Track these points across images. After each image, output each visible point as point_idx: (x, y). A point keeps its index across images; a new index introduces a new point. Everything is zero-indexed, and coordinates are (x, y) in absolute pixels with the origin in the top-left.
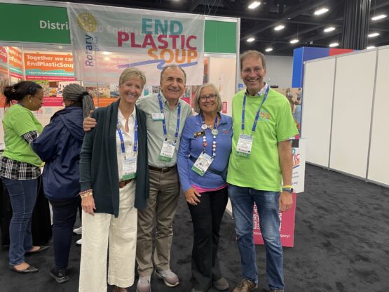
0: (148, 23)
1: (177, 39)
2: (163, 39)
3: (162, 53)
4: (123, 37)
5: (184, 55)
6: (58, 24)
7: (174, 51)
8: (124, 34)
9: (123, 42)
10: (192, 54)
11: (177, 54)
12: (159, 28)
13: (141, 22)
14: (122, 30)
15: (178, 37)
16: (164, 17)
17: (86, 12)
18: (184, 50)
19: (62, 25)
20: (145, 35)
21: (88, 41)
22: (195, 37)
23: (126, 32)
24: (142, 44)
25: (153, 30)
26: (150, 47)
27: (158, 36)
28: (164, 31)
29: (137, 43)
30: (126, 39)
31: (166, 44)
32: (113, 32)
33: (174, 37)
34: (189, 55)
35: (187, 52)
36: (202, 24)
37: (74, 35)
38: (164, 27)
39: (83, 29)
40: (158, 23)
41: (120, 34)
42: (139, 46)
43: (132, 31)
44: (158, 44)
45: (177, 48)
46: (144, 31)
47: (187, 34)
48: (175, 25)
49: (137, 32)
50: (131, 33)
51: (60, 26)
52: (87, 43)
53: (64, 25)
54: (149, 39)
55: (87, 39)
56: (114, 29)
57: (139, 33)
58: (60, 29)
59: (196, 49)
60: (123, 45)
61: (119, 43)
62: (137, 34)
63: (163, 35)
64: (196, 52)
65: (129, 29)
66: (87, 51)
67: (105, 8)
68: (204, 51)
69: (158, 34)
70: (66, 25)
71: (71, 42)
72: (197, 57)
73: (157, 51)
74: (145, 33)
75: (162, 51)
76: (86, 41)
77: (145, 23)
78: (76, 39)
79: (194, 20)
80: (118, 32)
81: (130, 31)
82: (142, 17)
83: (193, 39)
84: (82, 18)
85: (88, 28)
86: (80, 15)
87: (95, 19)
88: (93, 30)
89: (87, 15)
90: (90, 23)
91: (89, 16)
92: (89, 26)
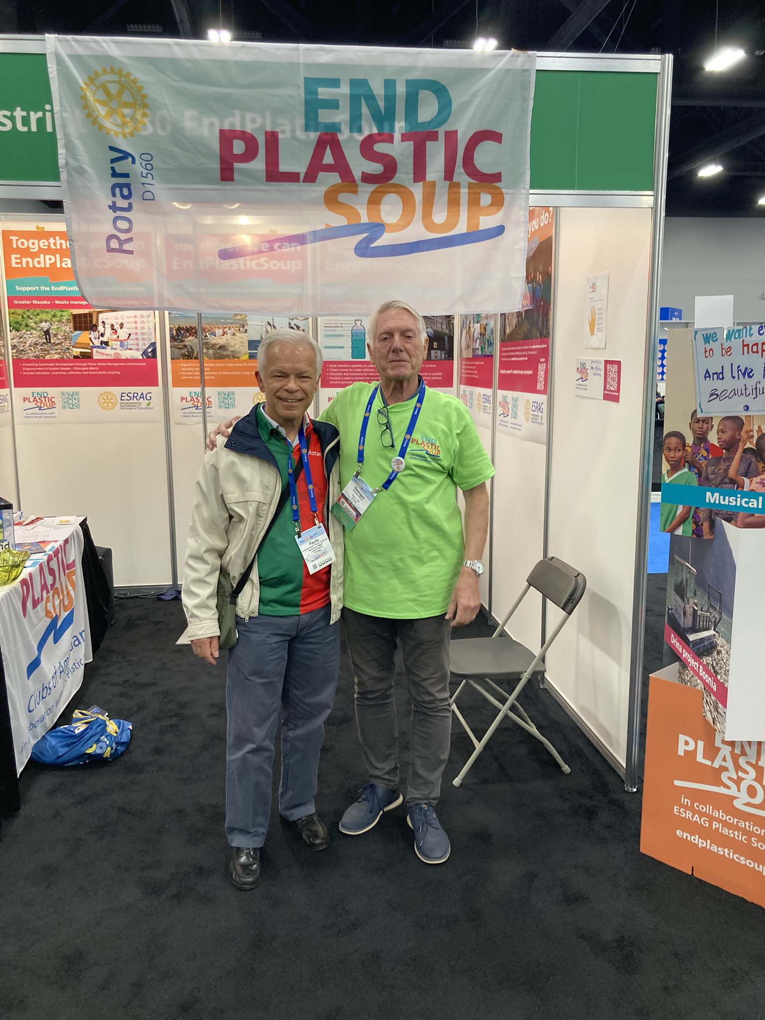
0: (324, 92)
1: (428, 143)
2: (380, 148)
3: (374, 201)
4: (239, 147)
5: (453, 203)
6: (19, 113)
7: (418, 191)
8: (243, 136)
9: (237, 165)
10: (486, 199)
11: (429, 201)
12: (365, 110)
13: (299, 94)
14: (234, 122)
15: (433, 136)
16: (383, 68)
17: (111, 65)
18: (454, 187)
19: (34, 116)
20: (314, 136)
21: (120, 167)
22: (496, 137)
23: (248, 129)
24: (301, 168)
25: (342, 117)
26: (330, 179)
27: (360, 138)
28: (384, 117)
29: (285, 166)
30: (250, 154)
31: (390, 166)
32: (205, 132)
33: (421, 139)
34: (474, 202)
35: (464, 191)
36: (525, 88)
37: (69, 146)
38: (381, 104)
39: (101, 127)
40: (360, 92)
41: (226, 137)
42: (292, 177)
43: (269, 128)
44: (359, 165)
45: (429, 177)
46: (311, 122)
47: (464, 127)
48: (424, 94)
49: (287, 128)
50: (266, 133)
51: (26, 121)
52: (114, 174)
53: (40, 114)
54: (328, 151)
55: (113, 161)
56: (206, 121)
57: (293, 131)
58: (25, 129)
59: (501, 181)
60: (236, 176)
61: (222, 170)
62: (288, 134)
63: (379, 134)
64: (499, 188)
65: (259, 120)
66: (114, 203)
67: (175, 48)
68: (528, 186)
69: (360, 130)
70: (44, 115)
71: (61, 174)
72: (503, 209)
73: (356, 192)
74: (316, 130)
75: (373, 192)
76: (113, 168)
77: (316, 93)
78: (77, 160)
79: (493, 72)
80: (222, 132)
81: (264, 124)
82: (303, 74)
83: (489, 144)
84: (98, 88)
85: (119, 120)
86: (92, 79)
87: (140, 88)
88: (135, 129)
89: (116, 78)
90: (126, 105)
91: (123, 79)
92: (124, 116)
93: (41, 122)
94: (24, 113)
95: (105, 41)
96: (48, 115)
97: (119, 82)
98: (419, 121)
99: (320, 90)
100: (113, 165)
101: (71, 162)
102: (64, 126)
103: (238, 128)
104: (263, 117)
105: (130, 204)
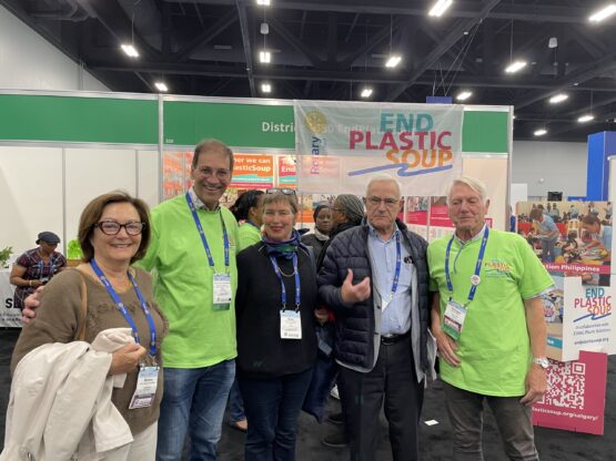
0: (388, 118)
2: (407, 137)
3: (404, 156)
4: (357, 137)
5: (433, 156)
6: (282, 126)
8: (358, 133)
9: (356, 143)
10: (445, 155)
11: (425, 156)
12: (402, 124)
13: (379, 119)
14: (356, 128)
15: (426, 133)
16: (409, 111)
17: (315, 110)
18: (434, 151)
19: (287, 127)
20: (383, 133)
21: (316, 144)
22: (448, 133)
23: (360, 131)
24: (379, 145)
25: (394, 127)
26: (389, 148)
27: (400, 134)
28: (409, 127)
29: (373, 143)
30: (360, 140)
31: (411, 144)
32: (345, 132)
33: (422, 135)
34: (441, 156)
35: (437, 153)
36: (460, 116)
37: (299, 136)
38: (408, 122)
39: (310, 130)
40: (401, 118)
41: (353, 134)
42: (375, 148)
43: (367, 131)
44: (399, 143)
45: (425, 148)
46: (383, 128)
47: (438, 131)
48: (424, 119)
49: (374, 131)
51: (284, 128)
52: (313, 146)
54: (388, 138)
55: (314, 142)
56: (345, 128)
57: (376, 131)
58: (284, 131)
59: (451, 149)
60: (355, 147)
61: (351, 145)
62: (374, 133)
63: (407, 133)
64: (450, 152)
67: (337, 104)
68: (461, 151)
69: (400, 131)
70: (290, 126)
71: (296, 146)
72: (452, 158)
73: (398, 153)
74: (384, 131)
75: (404, 153)
76: (313, 144)
77: (385, 119)
78: (302, 142)
79: (448, 111)
80: (351, 132)
81: (365, 129)
82: (380, 112)
83: (446, 136)
84: (310, 117)
85: (316, 128)
86: (308, 114)
88: (321, 131)
89: (316, 114)
90: (319, 123)
91: (318, 114)
92: (318, 126)
93: (289, 129)
95: (313, 102)
96: (292, 127)
98: (421, 128)
102: (298, 131)
103: (357, 130)
104: (365, 127)
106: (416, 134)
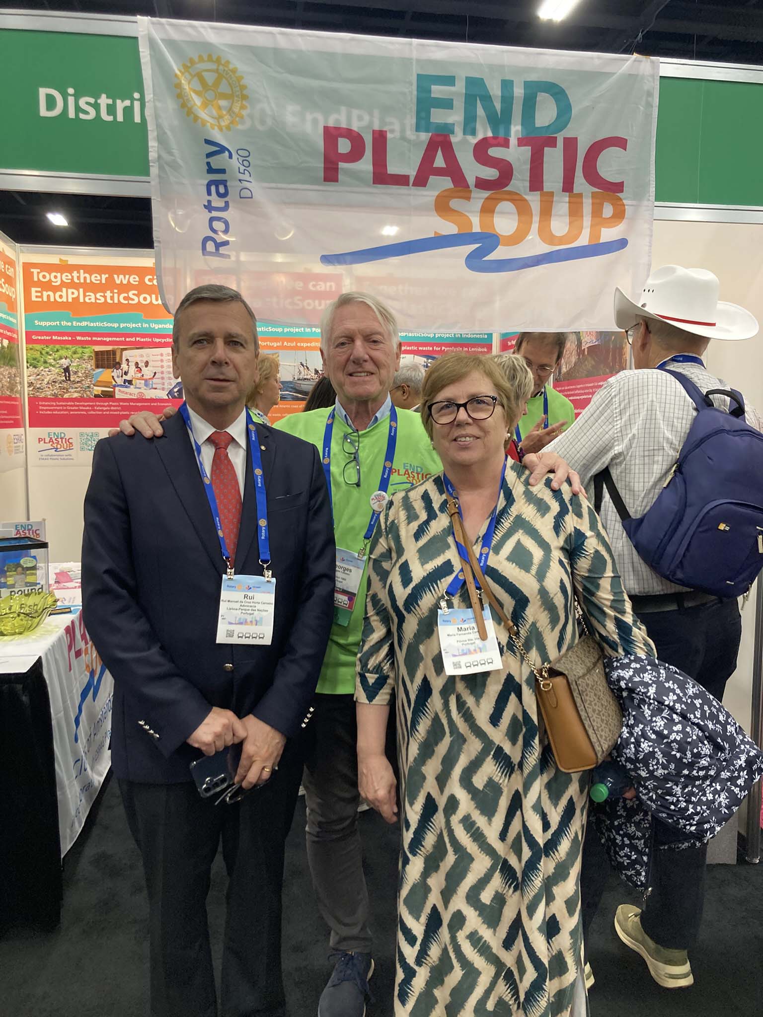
0: (438, 90)
1: (546, 149)
2: (494, 152)
3: (488, 210)
4: (344, 146)
5: (575, 212)
6: (104, 101)
8: (349, 134)
9: (342, 165)
10: (608, 210)
11: (546, 212)
12: (480, 111)
13: (410, 90)
14: (339, 118)
15: (552, 142)
16: (502, 67)
17: (209, 53)
18: (575, 196)
19: (120, 105)
20: (425, 137)
21: (216, 162)
22: (620, 143)
23: (355, 127)
24: (412, 172)
25: (455, 117)
26: (442, 184)
27: (473, 141)
28: (500, 120)
29: (394, 167)
30: (356, 154)
31: (506, 172)
32: (308, 128)
33: (538, 145)
34: (597, 212)
36: (648, 93)
38: (498, 106)
39: (196, 118)
40: (476, 91)
41: (331, 135)
42: (401, 180)
43: (377, 127)
44: (472, 170)
45: (547, 187)
46: (423, 121)
48: (542, 97)
49: (397, 127)
50: (374, 132)
51: (111, 110)
52: (210, 170)
53: (127, 103)
54: (440, 153)
55: (209, 155)
56: (309, 117)
57: (403, 130)
58: (111, 118)
59: (622, 191)
60: (340, 177)
61: (326, 169)
62: (397, 134)
63: (495, 138)
64: (621, 199)
65: (367, 118)
66: (209, 202)
67: (279, 37)
68: (653, 198)
69: (473, 133)
70: (132, 103)
71: (151, 168)
72: (625, 220)
73: (468, 198)
74: (427, 131)
75: (487, 198)
76: (208, 164)
77: (430, 91)
78: (170, 153)
79: (615, 77)
80: (326, 129)
81: (371, 123)
82: (415, 71)
83: (612, 152)
84: (193, 76)
85: (215, 113)
86: (188, 66)
87: (240, 79)
88: (232, 122)
89: (213, 66)
90: (223, 96)
91: (221, 67)
92: (220, 108)
93: (128, 111)
94: (110, 101)
95: (203, 27)
96: (137, 105)
97: (217, 71)
98: (537, 125)
99: (434, 88)
100: (209, 160)
101: (165, 156)
102: (157, 117)
103: (344, 125)
104: (371, 114)
105: (227, 203)
106: (521, 142)
